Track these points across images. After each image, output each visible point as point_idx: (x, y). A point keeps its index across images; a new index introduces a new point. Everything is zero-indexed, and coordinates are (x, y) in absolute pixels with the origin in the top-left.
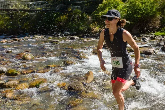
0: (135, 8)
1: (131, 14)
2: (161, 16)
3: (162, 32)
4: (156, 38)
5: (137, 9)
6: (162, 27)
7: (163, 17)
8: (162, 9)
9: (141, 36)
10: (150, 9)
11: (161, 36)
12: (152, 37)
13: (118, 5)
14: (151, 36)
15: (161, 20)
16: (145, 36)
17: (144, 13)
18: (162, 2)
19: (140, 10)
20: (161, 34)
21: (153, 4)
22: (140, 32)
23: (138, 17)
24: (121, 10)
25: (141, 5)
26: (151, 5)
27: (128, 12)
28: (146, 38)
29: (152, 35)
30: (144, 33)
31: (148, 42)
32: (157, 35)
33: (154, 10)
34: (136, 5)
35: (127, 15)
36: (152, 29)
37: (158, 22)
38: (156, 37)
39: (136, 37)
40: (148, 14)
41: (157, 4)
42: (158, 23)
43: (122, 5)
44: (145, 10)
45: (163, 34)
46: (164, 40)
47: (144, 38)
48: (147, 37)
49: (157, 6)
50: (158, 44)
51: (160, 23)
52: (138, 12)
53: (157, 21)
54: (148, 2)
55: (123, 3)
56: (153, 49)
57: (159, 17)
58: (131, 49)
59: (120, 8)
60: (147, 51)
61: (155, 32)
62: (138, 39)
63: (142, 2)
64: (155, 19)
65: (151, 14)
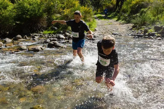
0: (24, 9)
1: (20, 15)
2: (47, 16)
3: (49, 30)
5: (25, 10)
6: (48, 26)
7: (50, 18)
8: (48, 10)
9: (31, 35)
10: (37, 10)
11: (49, 34)
12: (40, 36)
13: (8, 6)
15: (47, 20)
16: (35, 35)
17: (32, 13)
18: (47, 4)
19: (28, 11)
20: (48, 32)
21: (40, 5)
22: (30, 31)
23: (27, 18)
24: (11, 11)
25: (29, 6)
26: (38, 6)
27: (17, 13)
28: (35, 37)
29: (40, 34)
30: (33, 32)
31: (37, 40)
32: (45, 33)
33: (41, 11)
34: (24, 6)
35: (17, 16)
36: (40, 28)
37: (46, 22)
38: (44, 35)
39: (26, 36)
40: (35, 15)
41: (44, 6)
42: (45, 23)
43: (12, 6)
44: (33, 11)
45: (50, 32)
46: (50, 38)
47: (33, 37)
49: (43, 7)
50: (45, 41)
51: (47, 23)
52: (27, 13)
53: (44, 21)
54: (35, 4)
55: (12, 4)
56: (40, 47)
57: (46, 17)
58: (21, 48)
59: (10, 9)
60: (35, 48)
61: (43, 31)
62: (28, 38)
63: (29, 4)
64: (42, 19)
65: (39, 14)
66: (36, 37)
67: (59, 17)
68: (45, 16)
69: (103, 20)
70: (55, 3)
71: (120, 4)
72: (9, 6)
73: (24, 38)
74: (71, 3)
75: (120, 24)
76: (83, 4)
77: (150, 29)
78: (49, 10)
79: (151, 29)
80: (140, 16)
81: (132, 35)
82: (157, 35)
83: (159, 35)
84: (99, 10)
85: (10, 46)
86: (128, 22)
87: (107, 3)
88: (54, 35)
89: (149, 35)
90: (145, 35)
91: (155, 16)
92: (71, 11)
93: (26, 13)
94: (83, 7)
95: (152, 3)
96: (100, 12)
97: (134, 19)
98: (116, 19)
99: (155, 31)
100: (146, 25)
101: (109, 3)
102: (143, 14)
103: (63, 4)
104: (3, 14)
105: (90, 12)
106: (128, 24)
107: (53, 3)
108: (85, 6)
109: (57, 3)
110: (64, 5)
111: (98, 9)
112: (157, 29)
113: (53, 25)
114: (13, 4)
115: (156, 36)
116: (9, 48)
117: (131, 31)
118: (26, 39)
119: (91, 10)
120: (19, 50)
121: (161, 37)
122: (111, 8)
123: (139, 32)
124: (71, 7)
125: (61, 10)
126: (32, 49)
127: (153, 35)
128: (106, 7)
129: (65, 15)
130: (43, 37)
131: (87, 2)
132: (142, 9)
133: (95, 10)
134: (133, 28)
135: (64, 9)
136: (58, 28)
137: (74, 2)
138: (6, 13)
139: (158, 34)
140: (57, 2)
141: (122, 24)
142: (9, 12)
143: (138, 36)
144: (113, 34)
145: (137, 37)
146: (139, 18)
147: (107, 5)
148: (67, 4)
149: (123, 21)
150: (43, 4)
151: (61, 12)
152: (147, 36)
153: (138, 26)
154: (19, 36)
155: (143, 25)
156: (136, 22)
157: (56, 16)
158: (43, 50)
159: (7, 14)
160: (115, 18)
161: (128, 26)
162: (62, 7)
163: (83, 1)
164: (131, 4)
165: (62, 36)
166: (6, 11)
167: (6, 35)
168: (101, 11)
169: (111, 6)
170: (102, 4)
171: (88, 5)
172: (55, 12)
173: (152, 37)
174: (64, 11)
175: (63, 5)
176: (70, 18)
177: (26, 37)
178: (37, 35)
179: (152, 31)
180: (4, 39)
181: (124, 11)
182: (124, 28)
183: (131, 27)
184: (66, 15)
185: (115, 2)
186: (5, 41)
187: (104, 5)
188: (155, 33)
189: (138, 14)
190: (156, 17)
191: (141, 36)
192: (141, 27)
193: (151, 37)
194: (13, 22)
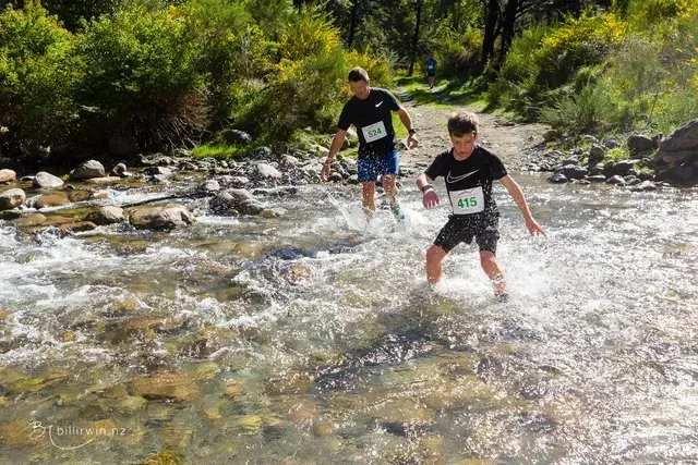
0: (115, 56)
1: (100, 78)
2: (211, 88)
3: (215, 144)
4: (196, 168)
5: (121, 61)
6: (215, 127)
7: (220, 93)
8: (215, 62)
9: (145, 161)
10: (171, 62)
11: (214, 160)
13: (51, 41)
14: (179, 159)
16: (158, 161)
17: (149, 75)
18: (211, 38)
19: (133, 63)
20: (214, 152)
21: (182, 43)
22: (141, 145)
23: (126, 91)
24: (61, 61)
25: (136, 45)
26: (173, 46)
27: (88, 69)
28: (160, 169)
29: (182, 159)
30: (154, 149)
31: (168, 183)
32: (201, 155)
33: (185, 66)
34: (117, 43)
35: (86, 83)
36: (181, 135)
37: (204, 110)
38: (197, 164)
39: (124, 166)
40: (163, 79)
41: (197, 45)
42: (202, 114)
43: (67, 43)
44: (153, 66)
45: (219, 151)
46: (222, 173)
47: (153, 171)
48: (164, 164)
49: (194, 52)
50: (198, 188)
51: (209, 113)
52: (129, 72)
53: (198, 105)
54: (162, 37)
55: (69, 34)
56: (180, 210)
57: (204, 92)
58: (100, 215)
59: (59, 56)
60: (159, 217)
61: (193, 147)
62: (130, 174)
63: (140, 34)
64: (189, 98)
65: (177, 79)
66: (165, 171)
67: (258, 90)
68: (202, 86)
69: (432, 107)
70: (241, 34)
71: (497, 44)
72: (54, 41)
73: (112, 174)
74: (307, 37)
75: (499, 124)
76: (354, 42)
77: (612, 146)
78: (219, 64)
79: (616, 149)
80: (575, 96)
81: (542, 170)
82: (639, 172)
83: (646, 170)
84: (417, 66)
85: (53, 205)
86: (531, 118)
87: (449, 41)
88: (235, 164)
89: (611, 171)
90: (592, 171)
91: (629, 96)
92: (307, 70)
93: (124, 70)
94: (355, 52)
95: (618, 48)
96: (422, 76)
97: (551, 105)
98: (482, 105)
99: (633, 156)
100: (596, 133)
101: (455, 40)
102: (587, 88)
103: (275, 38)
104: (28, 72)
105: (380, 75)
106: (530, 127)
107: (236, 33)
108: (361, 51)
109: (252, 34)
110: (279, 44)
111: (413, 61)
112: (638, 147)
113: (232, 121)
114: (74, 33)
115: (635, 174)
116: (52, 213)
117: (540, 153)
118: (123, 176)
119: (385, 68)
120: (90, 223)
121: (655, 180)
122: (465, 62)
123: (572, 158)
124: (306, 52)
125: (267, 65)
126: (146, 218)
127: (624, 170)
128: (445, 55)
129: (282, 85)
130: (192, 169)
131: (370, 35)
132: (584, 70)
133: (402, 68)
134: (546, 142)
135: (277, 58)
136: (254, 135)
137: (317, 34)
138: (43, 70)
139: (641, 167)
140: (249, 29)
141: (504, 125)
142: (56, 65)
143: (566, 172)
145: (563, 177)
146: (569, 104)
147: (447, 47)
148: (289, 41)
149: (511, 114)
150: (195, 36)
151: (267, 72)
152: (603, 172)
153: (565, 134)
154: (94, 164)
155: (584, 132)
156: (558, 118)
157: (246, 89)
158: (189, 223)
159: (48, 72)
160: (477, 100)
161: (527, 131)
162: (269, 53)
163: (353, 32)
164: (539, 47)
165: (268, 169)
166: (42, 60)
167: (41, 158)
168: (423, 71)
169: (465, 53)
170: (430, 43)
171: (374, 47)
172: (242, 72)
173: (622, 180)
174: (280, 66)
175: (274, 43)
176: (302, 96)
177: (121, 170)
178: (168, 162)
179: (618, 154)
180: (32, 177)
181: (515, 76)
182: (515, 139)
183: (539, 139)
184: (284, 84)
185: (478, 38)
186: (36, 186)
187: (437, 47)
188: (632, 162)
189: (566, 88)
190: (636, 101)
191: (579, 175)
192: (579, 139)
193: (617, 177)
194: (71, 108)
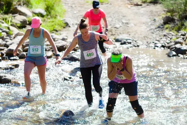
117: (161, 33)
134: (164, 24)
144: (117, 41)
